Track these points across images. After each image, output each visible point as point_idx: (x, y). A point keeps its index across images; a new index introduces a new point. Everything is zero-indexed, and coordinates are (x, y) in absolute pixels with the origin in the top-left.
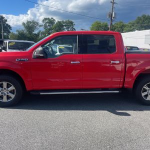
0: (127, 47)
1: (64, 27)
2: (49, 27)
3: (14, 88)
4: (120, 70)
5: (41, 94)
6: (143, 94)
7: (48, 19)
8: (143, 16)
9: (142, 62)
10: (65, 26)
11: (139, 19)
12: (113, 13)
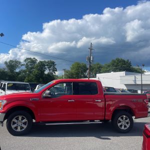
0: (105, 87)
1: (46, 67)
2: (30, 66)
3: (27, 121)
4: (102, 106)
5: (47, 124)
6: (119, 124)
7: (30, 59)
8: (116, 59)
9: (116, 101)
10: (47, 65)
11: (114, 61)
12: (92, 57)
